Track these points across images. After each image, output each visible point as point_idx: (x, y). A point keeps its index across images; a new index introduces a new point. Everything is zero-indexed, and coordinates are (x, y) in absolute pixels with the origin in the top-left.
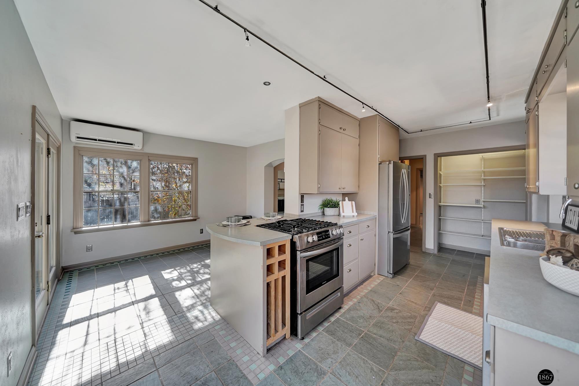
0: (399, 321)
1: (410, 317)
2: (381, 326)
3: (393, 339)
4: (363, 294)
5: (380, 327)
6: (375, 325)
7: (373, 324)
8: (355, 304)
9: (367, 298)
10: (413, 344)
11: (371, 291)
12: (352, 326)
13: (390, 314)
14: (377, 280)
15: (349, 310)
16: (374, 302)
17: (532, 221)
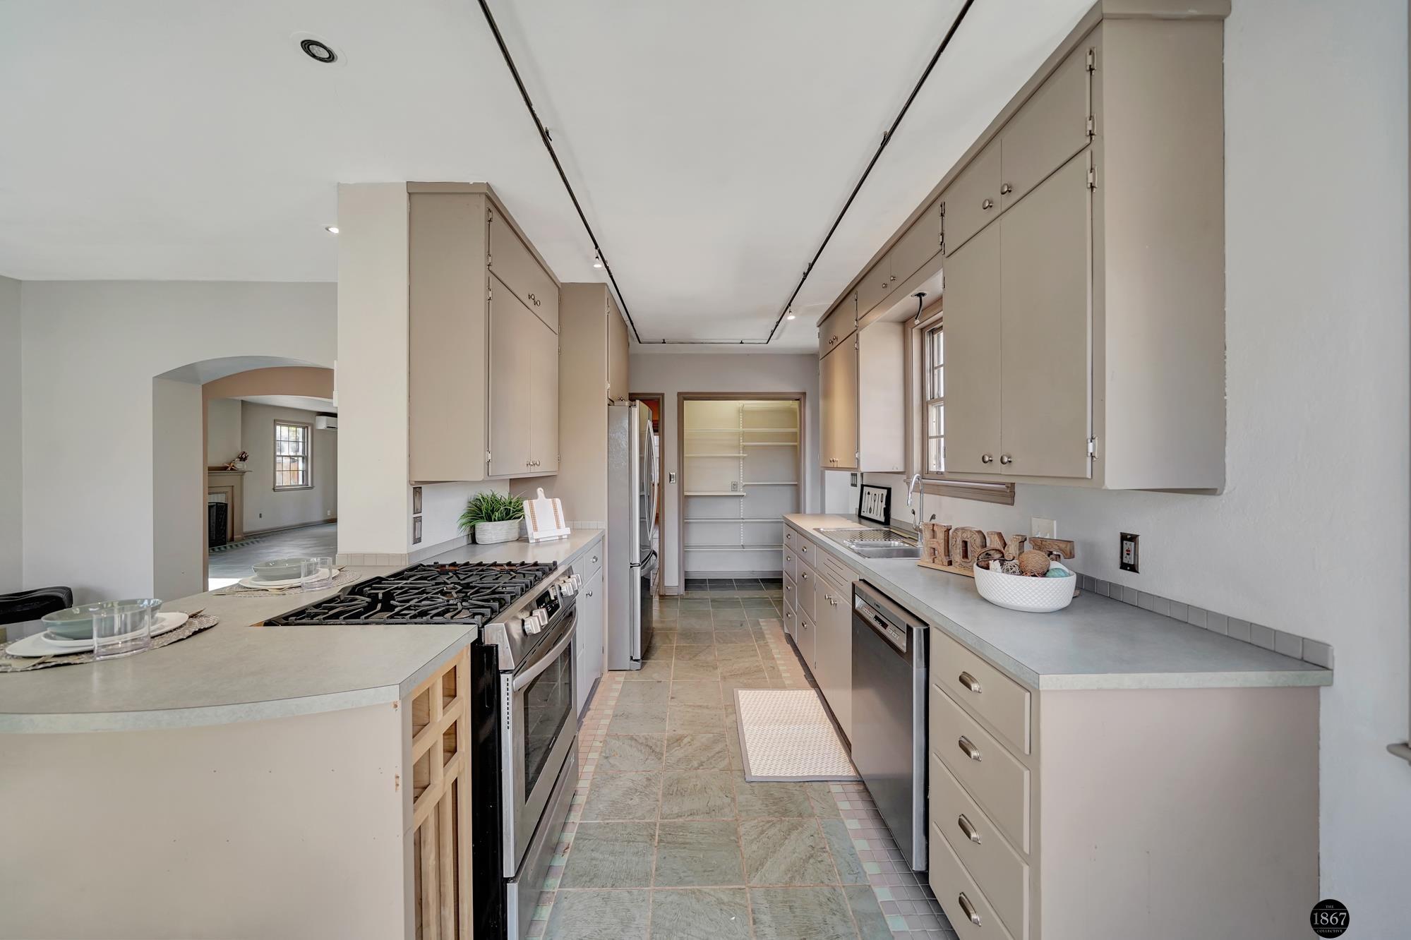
0: (703, 759)
1: (715, 742)
2: (679, 789)
3: (715, 806)
4: (602, 732)
5: (678, 793)
6: (668, 794)
7: (664, 795)
8: (599, 766)
9: (617, 737)
10: (751, 794)
11: (615, 716)
12: (625, 826)
13: (678, 753)
14: (615, 686)
15: (595, 787)
16: (636, 740)
17: (826, 513)
